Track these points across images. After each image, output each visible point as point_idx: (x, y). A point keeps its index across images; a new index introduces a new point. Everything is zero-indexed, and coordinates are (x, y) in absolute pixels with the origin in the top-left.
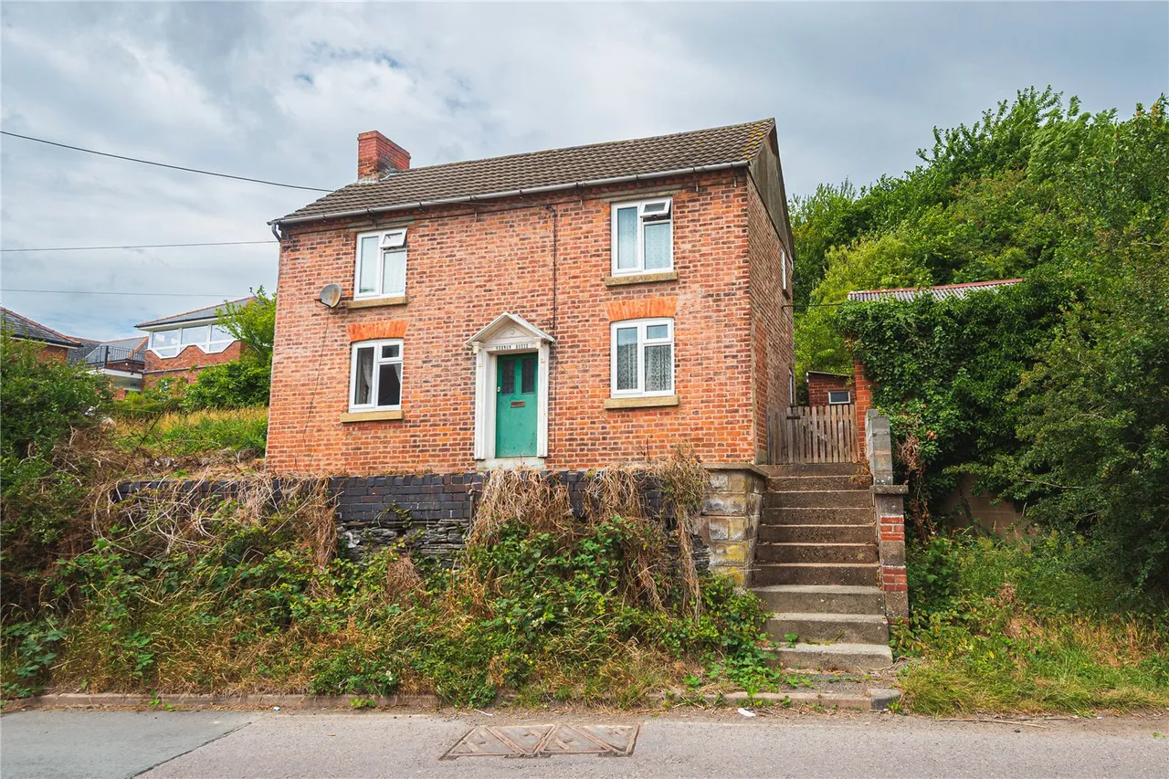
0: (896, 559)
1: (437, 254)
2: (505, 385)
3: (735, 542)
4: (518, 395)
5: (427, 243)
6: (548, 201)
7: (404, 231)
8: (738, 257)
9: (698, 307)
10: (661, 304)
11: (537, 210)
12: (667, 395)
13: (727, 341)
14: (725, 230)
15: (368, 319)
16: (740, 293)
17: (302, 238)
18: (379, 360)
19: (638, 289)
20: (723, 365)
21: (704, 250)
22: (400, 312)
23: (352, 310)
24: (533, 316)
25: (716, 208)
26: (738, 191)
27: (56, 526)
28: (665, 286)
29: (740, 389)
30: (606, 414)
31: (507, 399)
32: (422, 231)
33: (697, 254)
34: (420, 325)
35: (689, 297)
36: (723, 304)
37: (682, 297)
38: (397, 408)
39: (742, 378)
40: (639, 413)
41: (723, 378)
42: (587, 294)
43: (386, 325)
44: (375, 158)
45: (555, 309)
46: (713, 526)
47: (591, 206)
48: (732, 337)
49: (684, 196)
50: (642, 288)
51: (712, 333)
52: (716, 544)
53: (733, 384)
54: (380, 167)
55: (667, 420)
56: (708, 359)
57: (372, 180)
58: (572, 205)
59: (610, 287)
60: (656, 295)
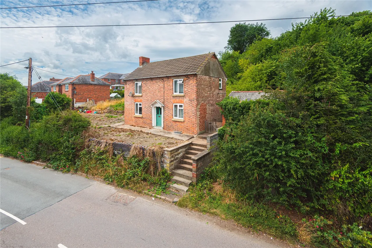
0: (195, 172)
1: (146, 87)
2: (158, 113)
3: (168, 163)
4: (159, 115)
5: (145, 85)
6: (163, 78)
7: (141, 82)
8: (195, 92)
9: (188, 102)
10: (181, 101)
11: (161, 80)
12: (182, 119)
13: (193, 110)
14: (193, 86)
15: (137, 98)
16: (195, 100)
17: (127, 82)
18: (139, 106)
19: (177, 97)
20: (192, 115)
21: (189, 90)
22: (141, 98)
23: (134, 97)
24: (161, 101)
25: (191, 82)
26: (195, 78)
27: (80, 147)
28: (182, 97)
29: (194, 120)
30: (172, 121)
31: (158, 115)
32: (144, 83)
33: (188, 91)
34: (144, 100)
35: (186, 100)
36: (192, 102)
37: (185, 100)
38: (141, 115)
39: (195, 118)
40: (177, 122)
41: (192, 117)
42: (169, 97)
43: (139, 100)
44: (142, 62)
45: (164, 100)
46: (165, 160)
47: (170, 80)
48: (193, 109)
49: (186, 79)
50: (178, 97)
51: (190, 108)
52: (165, 163)
53: (193, 119)
54: (143, 64)
55: (182, 124)
56: (189, 113)
57: (141, 67)
58: (167, 79)
59: (173, 97)
60: (181, 99)
